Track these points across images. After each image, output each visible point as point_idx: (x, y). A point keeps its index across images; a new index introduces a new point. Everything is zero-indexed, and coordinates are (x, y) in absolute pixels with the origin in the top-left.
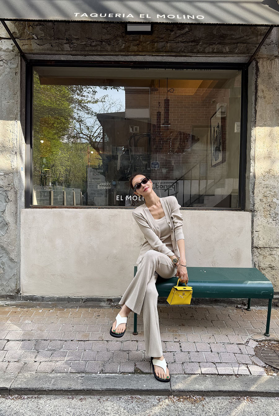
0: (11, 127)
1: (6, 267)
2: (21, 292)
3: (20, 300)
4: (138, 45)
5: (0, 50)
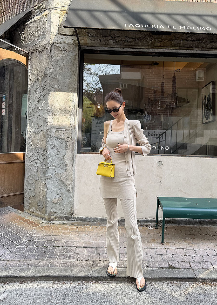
0: (71, 97)
1: (64, 196)
2: (74, 215)
3: (73, 220)
4: (161, 42)
5: (64, 43)
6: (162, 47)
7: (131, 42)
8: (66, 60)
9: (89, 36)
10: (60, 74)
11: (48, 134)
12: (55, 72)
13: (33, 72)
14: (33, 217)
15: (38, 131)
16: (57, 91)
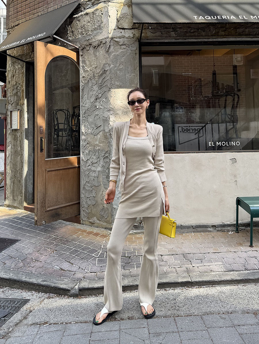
4: (225, 31)
5: (124, 37)
6: (227, 36)
7: (193, 32)
8: (126, 55)
9: (149, 29)
10: (120, 70)
11: (110, 135)
12: (116, 68)
13: (86, 68)
14: (96, 229)
15: (96, 131)
16: (118, 88)
